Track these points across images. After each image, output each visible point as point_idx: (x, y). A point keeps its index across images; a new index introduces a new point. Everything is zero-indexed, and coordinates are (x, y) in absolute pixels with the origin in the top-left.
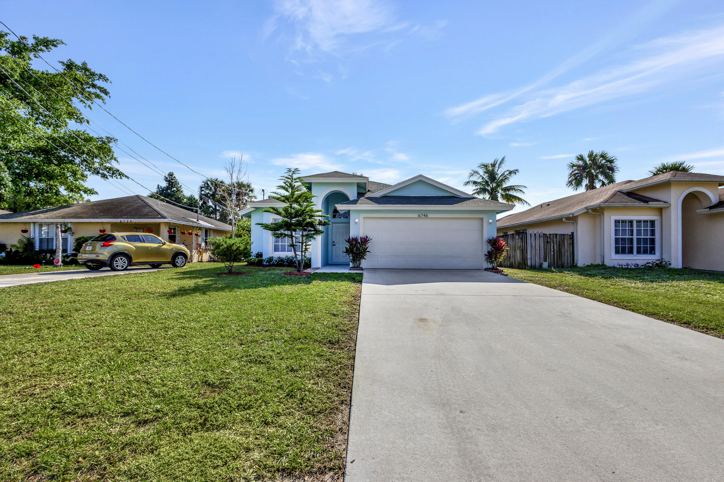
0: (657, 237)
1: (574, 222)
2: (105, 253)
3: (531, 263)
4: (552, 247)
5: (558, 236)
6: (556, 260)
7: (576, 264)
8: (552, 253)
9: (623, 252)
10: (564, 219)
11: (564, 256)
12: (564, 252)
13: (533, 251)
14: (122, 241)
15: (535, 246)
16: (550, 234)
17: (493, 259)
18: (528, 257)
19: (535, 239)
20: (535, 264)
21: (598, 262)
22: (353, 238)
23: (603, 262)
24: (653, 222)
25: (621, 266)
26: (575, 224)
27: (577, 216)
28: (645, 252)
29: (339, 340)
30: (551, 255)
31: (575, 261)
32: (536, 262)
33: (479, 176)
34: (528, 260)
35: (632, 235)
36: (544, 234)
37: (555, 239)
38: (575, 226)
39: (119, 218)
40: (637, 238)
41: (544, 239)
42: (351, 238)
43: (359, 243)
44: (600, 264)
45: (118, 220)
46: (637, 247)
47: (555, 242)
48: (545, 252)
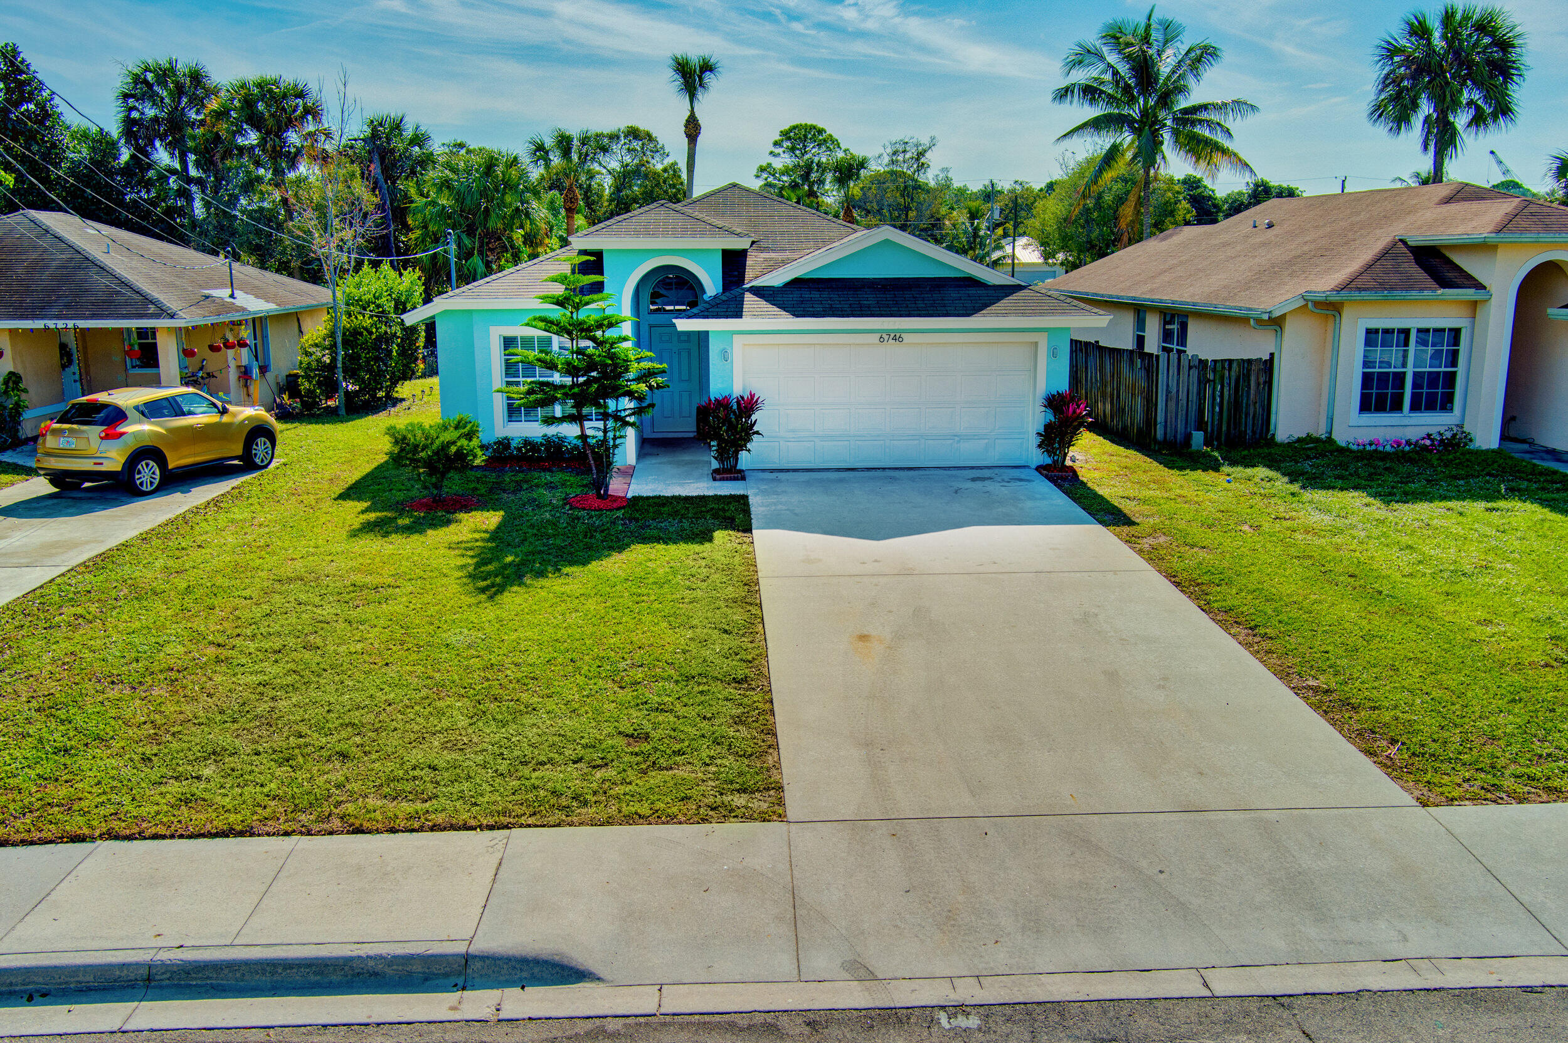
0: (1461, 370)
1: (1278, 329)
2: (113, 454)
3: (1165, 433)
4: (1218, 393)
5: (1235, 365)
6: (1224, 428)
7: (1273, 435)
8: (1217, 409)
9: (1380, 408)
10: (1252, 321)
11: (1247, 414)
12: (1248, 405)
13: (1172, 405)
14: (140, 422)
15: (1178, 391)
16: (1215, 361)
17: (1056, 445)
18: (1159, 420)
19: (1179, 374)
20: (1175, 437)
21: (1321, 432)
22: (716, 400)
23: (1330, 433)
24: (1456, 333)
25: (1361, 447)
26: (1279, 333)
27: (1285, 314)
28: (1431, 407)
29: (746, 677)
30: (1213, 414)
31: (1272, 427)
32: (1176, 432)
33: (1102, 66)
34: (1158, 426)
35: (1404, 365)
36: (1200, 360)
37: (1227, 373)
38: (1279, 339)
39: (42, 319)
40: (1415, 374)
41: (1199, 373)
42: (713, 399)
43: (734, 412)
44: (1323, 437)
45: (39, 324)
46: (1413, 394)
47: (1226, 381)
48: (1200, 405)
